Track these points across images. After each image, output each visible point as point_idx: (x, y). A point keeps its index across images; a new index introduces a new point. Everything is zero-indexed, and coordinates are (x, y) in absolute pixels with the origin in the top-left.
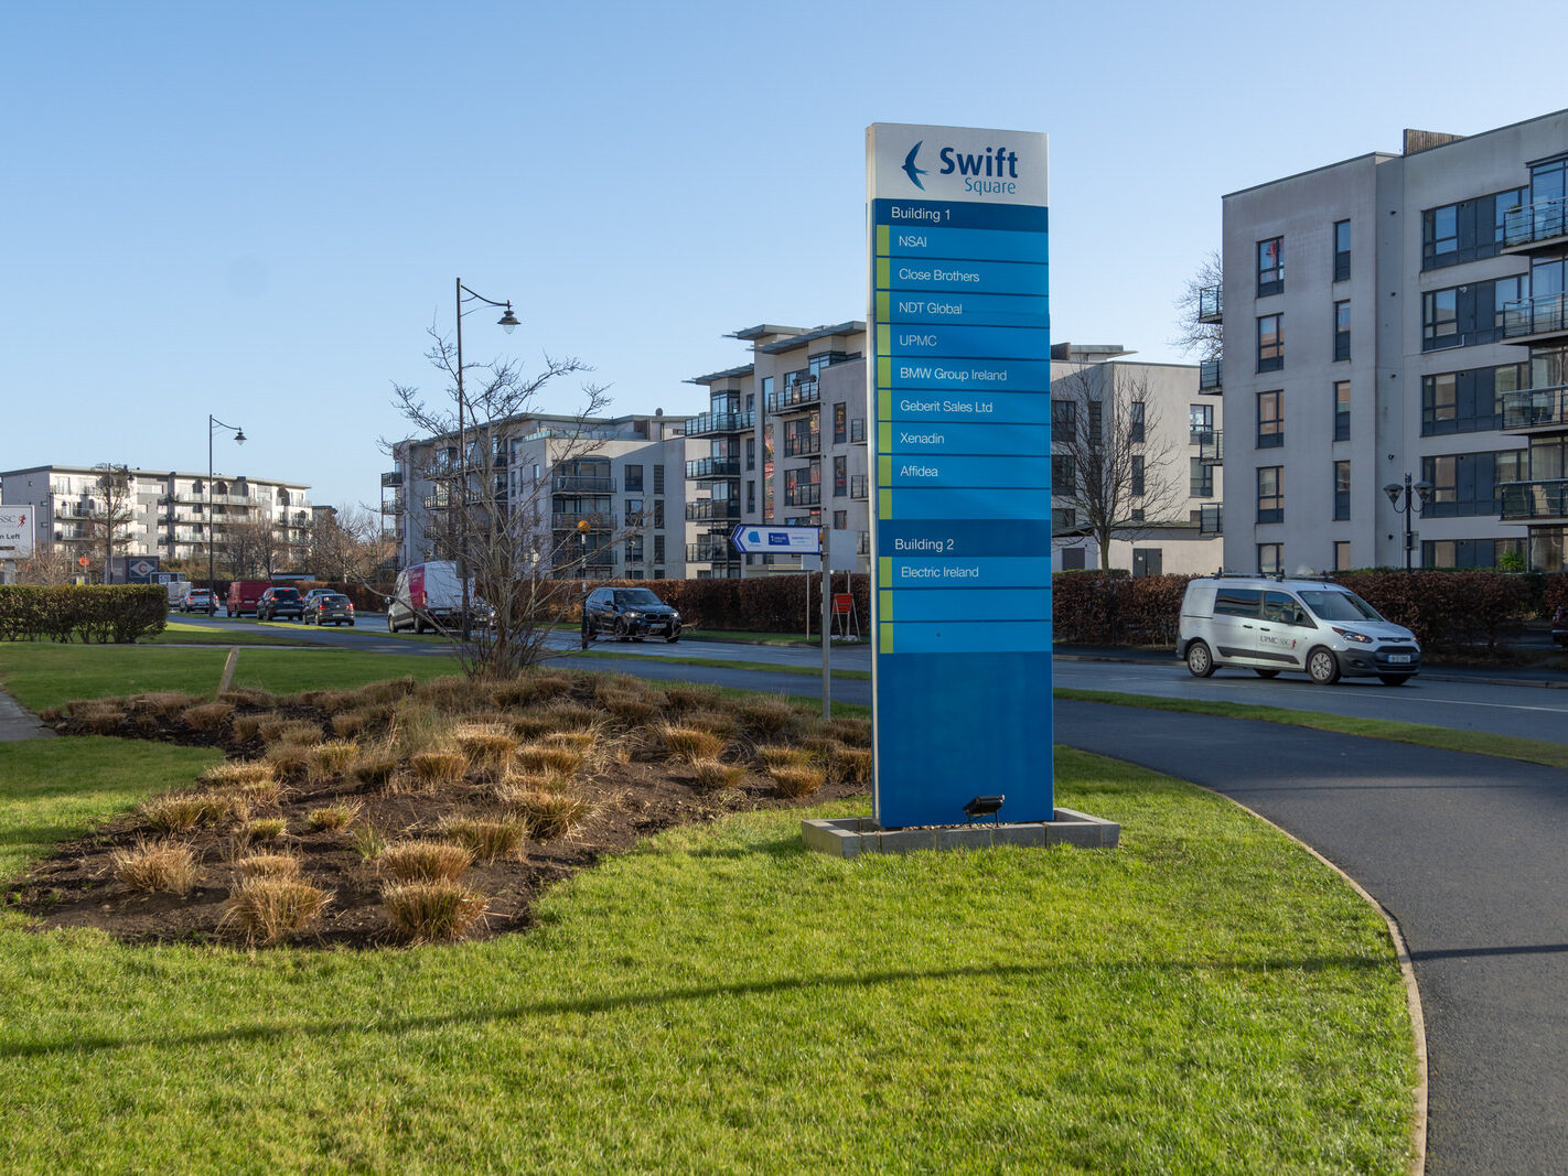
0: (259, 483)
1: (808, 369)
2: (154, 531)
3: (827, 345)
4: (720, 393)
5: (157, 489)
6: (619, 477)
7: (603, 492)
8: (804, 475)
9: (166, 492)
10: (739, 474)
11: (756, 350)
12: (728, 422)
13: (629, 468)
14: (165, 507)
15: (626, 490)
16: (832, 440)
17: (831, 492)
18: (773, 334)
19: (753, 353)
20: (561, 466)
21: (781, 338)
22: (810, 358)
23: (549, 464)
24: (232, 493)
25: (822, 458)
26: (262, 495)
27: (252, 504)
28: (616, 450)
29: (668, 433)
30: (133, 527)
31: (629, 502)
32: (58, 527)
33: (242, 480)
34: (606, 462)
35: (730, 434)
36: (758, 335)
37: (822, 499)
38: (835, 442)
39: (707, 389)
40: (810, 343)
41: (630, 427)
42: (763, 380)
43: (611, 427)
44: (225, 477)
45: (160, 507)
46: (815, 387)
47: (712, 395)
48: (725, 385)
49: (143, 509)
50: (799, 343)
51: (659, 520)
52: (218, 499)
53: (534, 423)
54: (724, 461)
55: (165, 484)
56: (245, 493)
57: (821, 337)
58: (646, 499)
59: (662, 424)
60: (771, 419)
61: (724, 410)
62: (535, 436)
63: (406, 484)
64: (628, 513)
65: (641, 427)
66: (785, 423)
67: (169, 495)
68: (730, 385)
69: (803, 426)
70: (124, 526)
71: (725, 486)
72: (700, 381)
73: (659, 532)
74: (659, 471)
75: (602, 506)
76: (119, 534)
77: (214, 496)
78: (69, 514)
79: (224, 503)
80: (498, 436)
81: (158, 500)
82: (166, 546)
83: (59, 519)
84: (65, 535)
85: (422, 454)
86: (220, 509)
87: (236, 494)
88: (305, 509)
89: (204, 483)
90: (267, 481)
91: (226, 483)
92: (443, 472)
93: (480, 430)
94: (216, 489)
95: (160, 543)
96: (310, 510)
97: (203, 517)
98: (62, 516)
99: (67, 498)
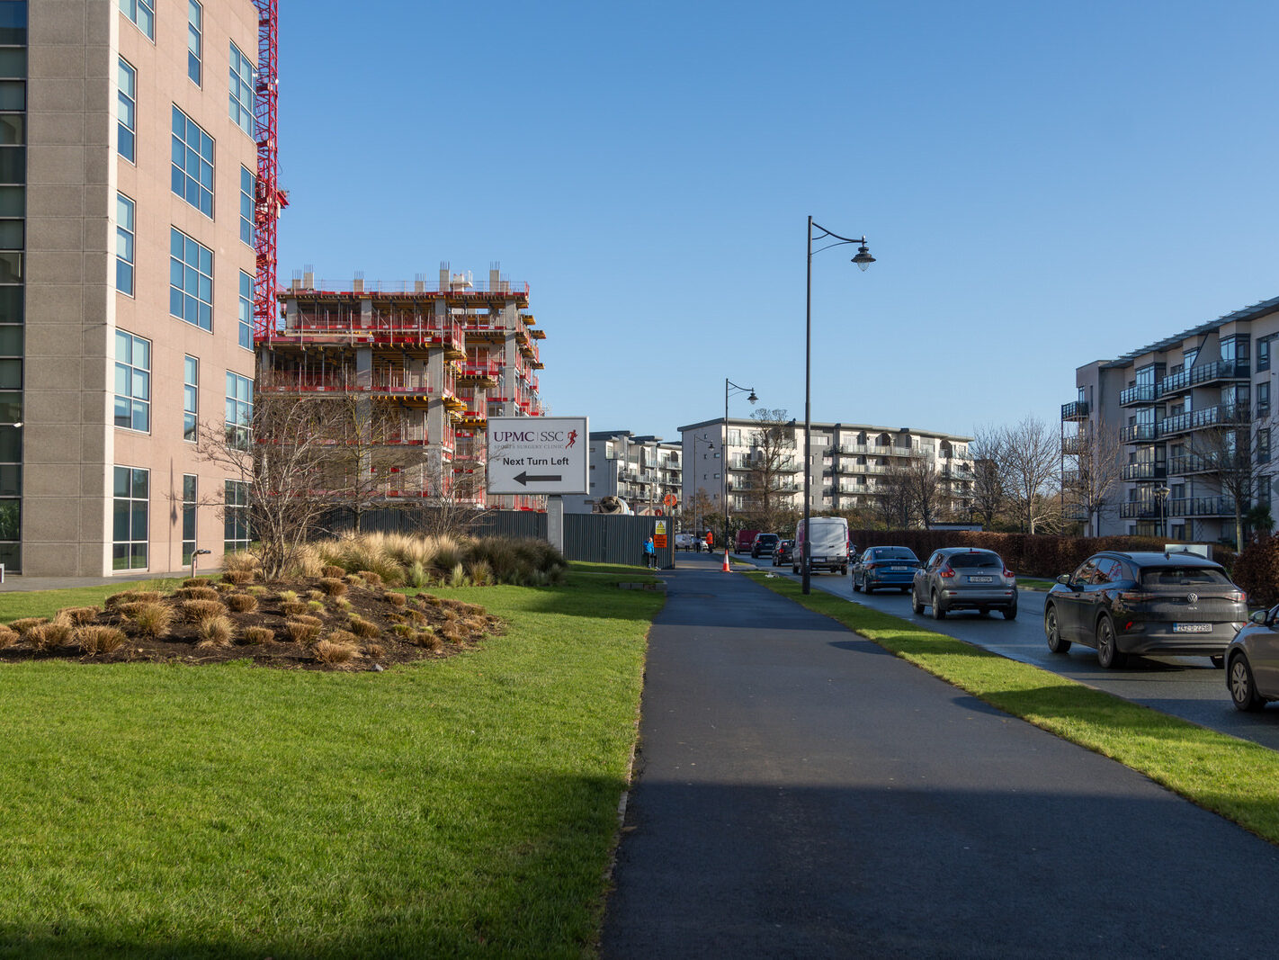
0: (923, 435)
2: (820, 481)
5: (824, 441)
9: (831, 444)
14: (831, 459)
24: (895, 445)
26: (925, 447)
27: (915, 455)
32: (731, 478)
33: (905, 432)
44: (890, 429)
45: (825, 458)
52: (882, 450)
55: (831, 435)
56: (908, 444)
63: (1094, 416)
67: (834, 446)
70: (791, 477)
76: (785, 485)
77: (879, 448)
78: (739, 465)
79: (888, 454)
80: (1237, 336)
81: (824, 452)
82: (831, 498)
83: (731, 470)
84: (736, 486)
85: (1112, 377)
86: (883, 460)
87: (899, 446)
88: (968, 462)
89: (868, 435)
90: (930, 433)
91: (890, 435)
92: (1146, 395)
93: (1208, 332)
94: (880, 441)
95: (825, 494)
96: (972, 463)
97: (867, 469)
98: (733, 468)
99: (738, 449)
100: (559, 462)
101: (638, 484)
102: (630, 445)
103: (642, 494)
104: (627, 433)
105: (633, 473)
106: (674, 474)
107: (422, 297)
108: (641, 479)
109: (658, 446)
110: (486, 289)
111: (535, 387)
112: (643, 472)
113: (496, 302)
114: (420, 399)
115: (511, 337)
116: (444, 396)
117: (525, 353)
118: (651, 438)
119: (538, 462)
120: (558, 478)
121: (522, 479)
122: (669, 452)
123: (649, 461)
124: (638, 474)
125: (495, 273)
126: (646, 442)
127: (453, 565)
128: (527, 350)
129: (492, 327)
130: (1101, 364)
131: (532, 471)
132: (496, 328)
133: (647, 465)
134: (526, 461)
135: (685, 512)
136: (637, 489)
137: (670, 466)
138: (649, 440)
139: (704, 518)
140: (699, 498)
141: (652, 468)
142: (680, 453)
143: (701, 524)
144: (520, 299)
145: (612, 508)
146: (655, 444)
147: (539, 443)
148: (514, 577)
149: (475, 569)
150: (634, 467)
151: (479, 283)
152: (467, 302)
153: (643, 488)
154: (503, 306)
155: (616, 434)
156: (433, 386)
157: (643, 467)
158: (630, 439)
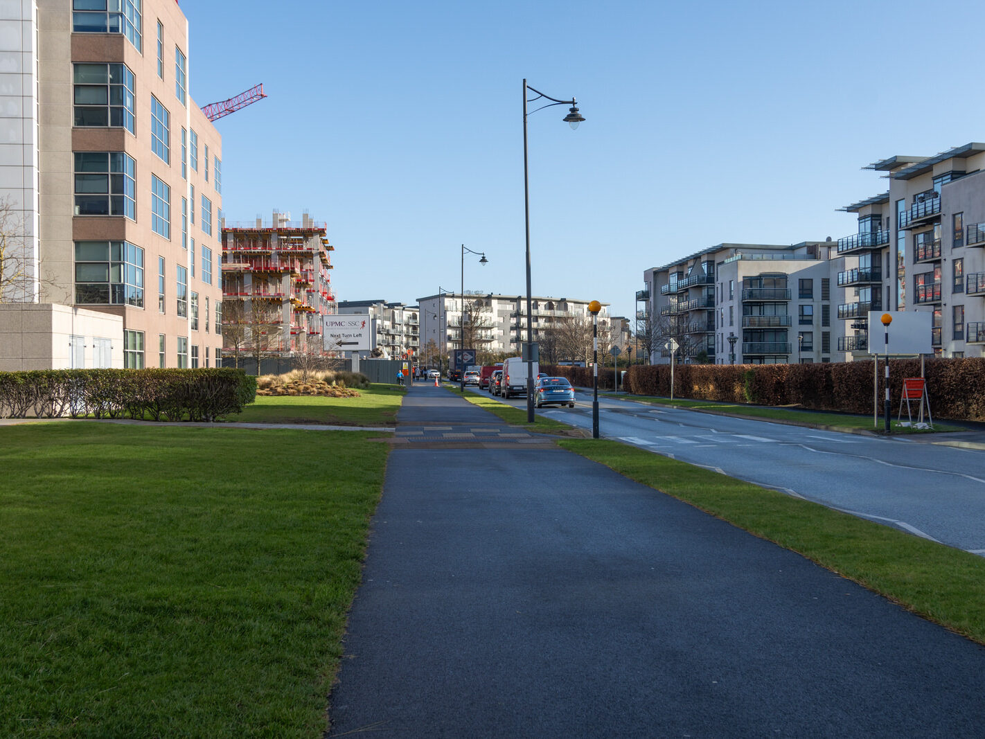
0: (575, 303)
1: (933, 189)
2: (508, 333)
3: (949, 166)
4: (865, 217)
5: (510, 307)
6: (794, 288)
7: (782, 300)
8: (929, 276)
9: (515, 309)
10: (881, 281)
11: (890, 177)
12: (872, 240)
13: (802, 281)
14: (515, 319)
15: (800, 298)
16: (951, 245)
17: (951, 290)
18: (906, 163)
19: (888, 180)
20: (749, 281)
21: (910, 165)
22: (934, 179)
23: (740, 279)
24: (557, 309)
25: (943, 261)
26: (577, 310)
27: (570, 316)
28: (792, 267)
29: (834, 254)
30: (495, 332)
31: (802, 307)
32: (449, 332)
33: (563, 300)
34: (784, 277)
35: (875, 250)
36: (891, 166)
37: (943, 296)
38: (954, 247)
39: (856, 215)
40: (934, 167)
41: (804, 251)
42: (897, 202)
43: (790, 251)
44: (553, 299)
45: (512, 319)
46: (936, 202)
47: (859, 219)
48: (869, 211)
49: (501, 320)
50: (925, 168)
51: (826, 322)
52: (548, 313)
53: (732, 250)
54: (868, 270)
55: (515, 303)
56: (566, 308)
57: (943, 160)
58: (815, 306)
59: (829, 248)
60: (902, 234)
61: (869, 230)
62: (731, 260)
63: (651, 299)
64: (802, 315)
65: (812, 250)
66: (915, 236)
67: (517, 310)
68: (873, 211)
69: (929, 235)
70: (489, 331)
71: (869, 291)
72: (851, 209)
73: (826, 329)
74: (826, 283)
75: (781, 310)
76: (486, 336)
77: (546, 311)
78: (456, 324)
79: (552, 315)
80: (708, 261)
81: (511, 315)
82: (515, 344)
83: (450, 327)
84: (453, 337)
85: (660, 277)
86: (549, 319)
87: (560, 310)
88: (606, 319)
89: (539, 303)
90: (580, 301)
91: (554, 303)
92: (674, 289)
93: (697, 257)
94: (547, 307)
95: (512, 341)
96: (609, 320)
97: (538, 325)
98: (452, 325)
99: (455, 313)
100: (357, 336)
101: (390, 335)
102: (385, 309)
103: (393, 342)
104: (382, 302)
105: (387, 328)
106: (415, 328)
107: (264, 231)
108: (392, 332)
109: (404, 309)
110: (301, 227)
111: (328, 281)
112: (393, 327)
113: (308, 233)
114: (278, 299)
115: (317, 254)
116: (291, 298)
117: (324, 261)
118: (399, 304)
119: (347, 336)
120: (357, 343)
121: (340, 344)
122: (411, 313)
123: (397, 320)
124: (390, 328)
125: (306, 216)
126: (396, 307)
127: (333, 381)
128: (325, 260)
129: (305, 248)
130: (654, 270)
131: (344, 340)
132: (308, 249)
133: (396, 322)
134: (342, 335)
135: (422, 354)
136: (390, 338)
137: (411, 323)
138: (397, 306)
139: (434, 358)
140: (431, 345)
141: (400, 325)
142: (418, 314)
143: (431, 362)
144: (322, 232)
145: (378, 355)
146: (402, 308)
147: (348, 327)
148: (353, 386)
149: (339, 382)
150: (388, 324)
151: (298, 223)
152: (289, 233)
153: (394, 338)
154: (312, 235)
155: (375, 302)
156: (285, 292)
157: (394, 324)
158: (385, 305)
